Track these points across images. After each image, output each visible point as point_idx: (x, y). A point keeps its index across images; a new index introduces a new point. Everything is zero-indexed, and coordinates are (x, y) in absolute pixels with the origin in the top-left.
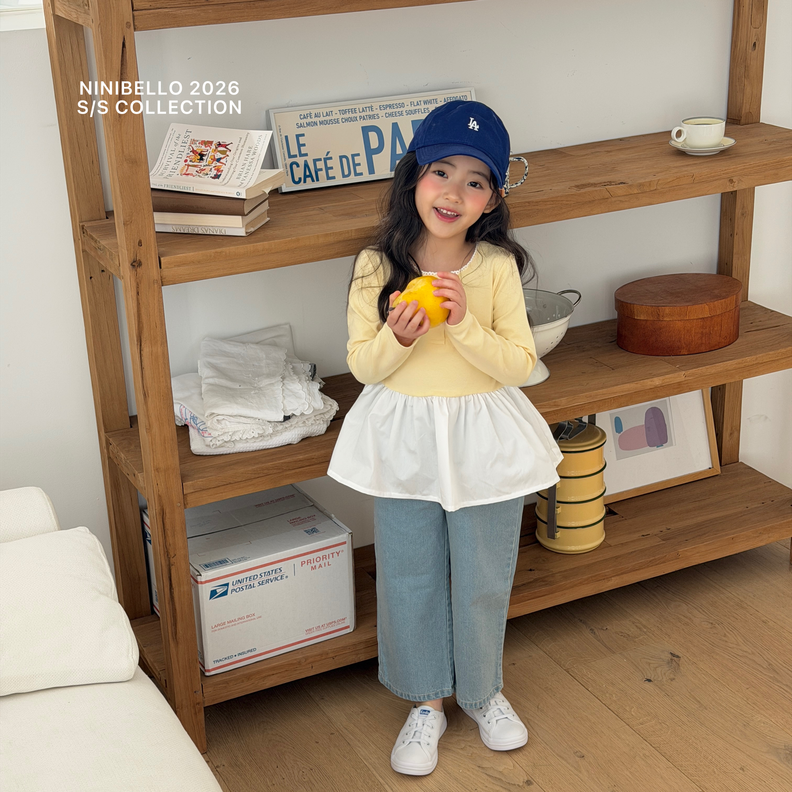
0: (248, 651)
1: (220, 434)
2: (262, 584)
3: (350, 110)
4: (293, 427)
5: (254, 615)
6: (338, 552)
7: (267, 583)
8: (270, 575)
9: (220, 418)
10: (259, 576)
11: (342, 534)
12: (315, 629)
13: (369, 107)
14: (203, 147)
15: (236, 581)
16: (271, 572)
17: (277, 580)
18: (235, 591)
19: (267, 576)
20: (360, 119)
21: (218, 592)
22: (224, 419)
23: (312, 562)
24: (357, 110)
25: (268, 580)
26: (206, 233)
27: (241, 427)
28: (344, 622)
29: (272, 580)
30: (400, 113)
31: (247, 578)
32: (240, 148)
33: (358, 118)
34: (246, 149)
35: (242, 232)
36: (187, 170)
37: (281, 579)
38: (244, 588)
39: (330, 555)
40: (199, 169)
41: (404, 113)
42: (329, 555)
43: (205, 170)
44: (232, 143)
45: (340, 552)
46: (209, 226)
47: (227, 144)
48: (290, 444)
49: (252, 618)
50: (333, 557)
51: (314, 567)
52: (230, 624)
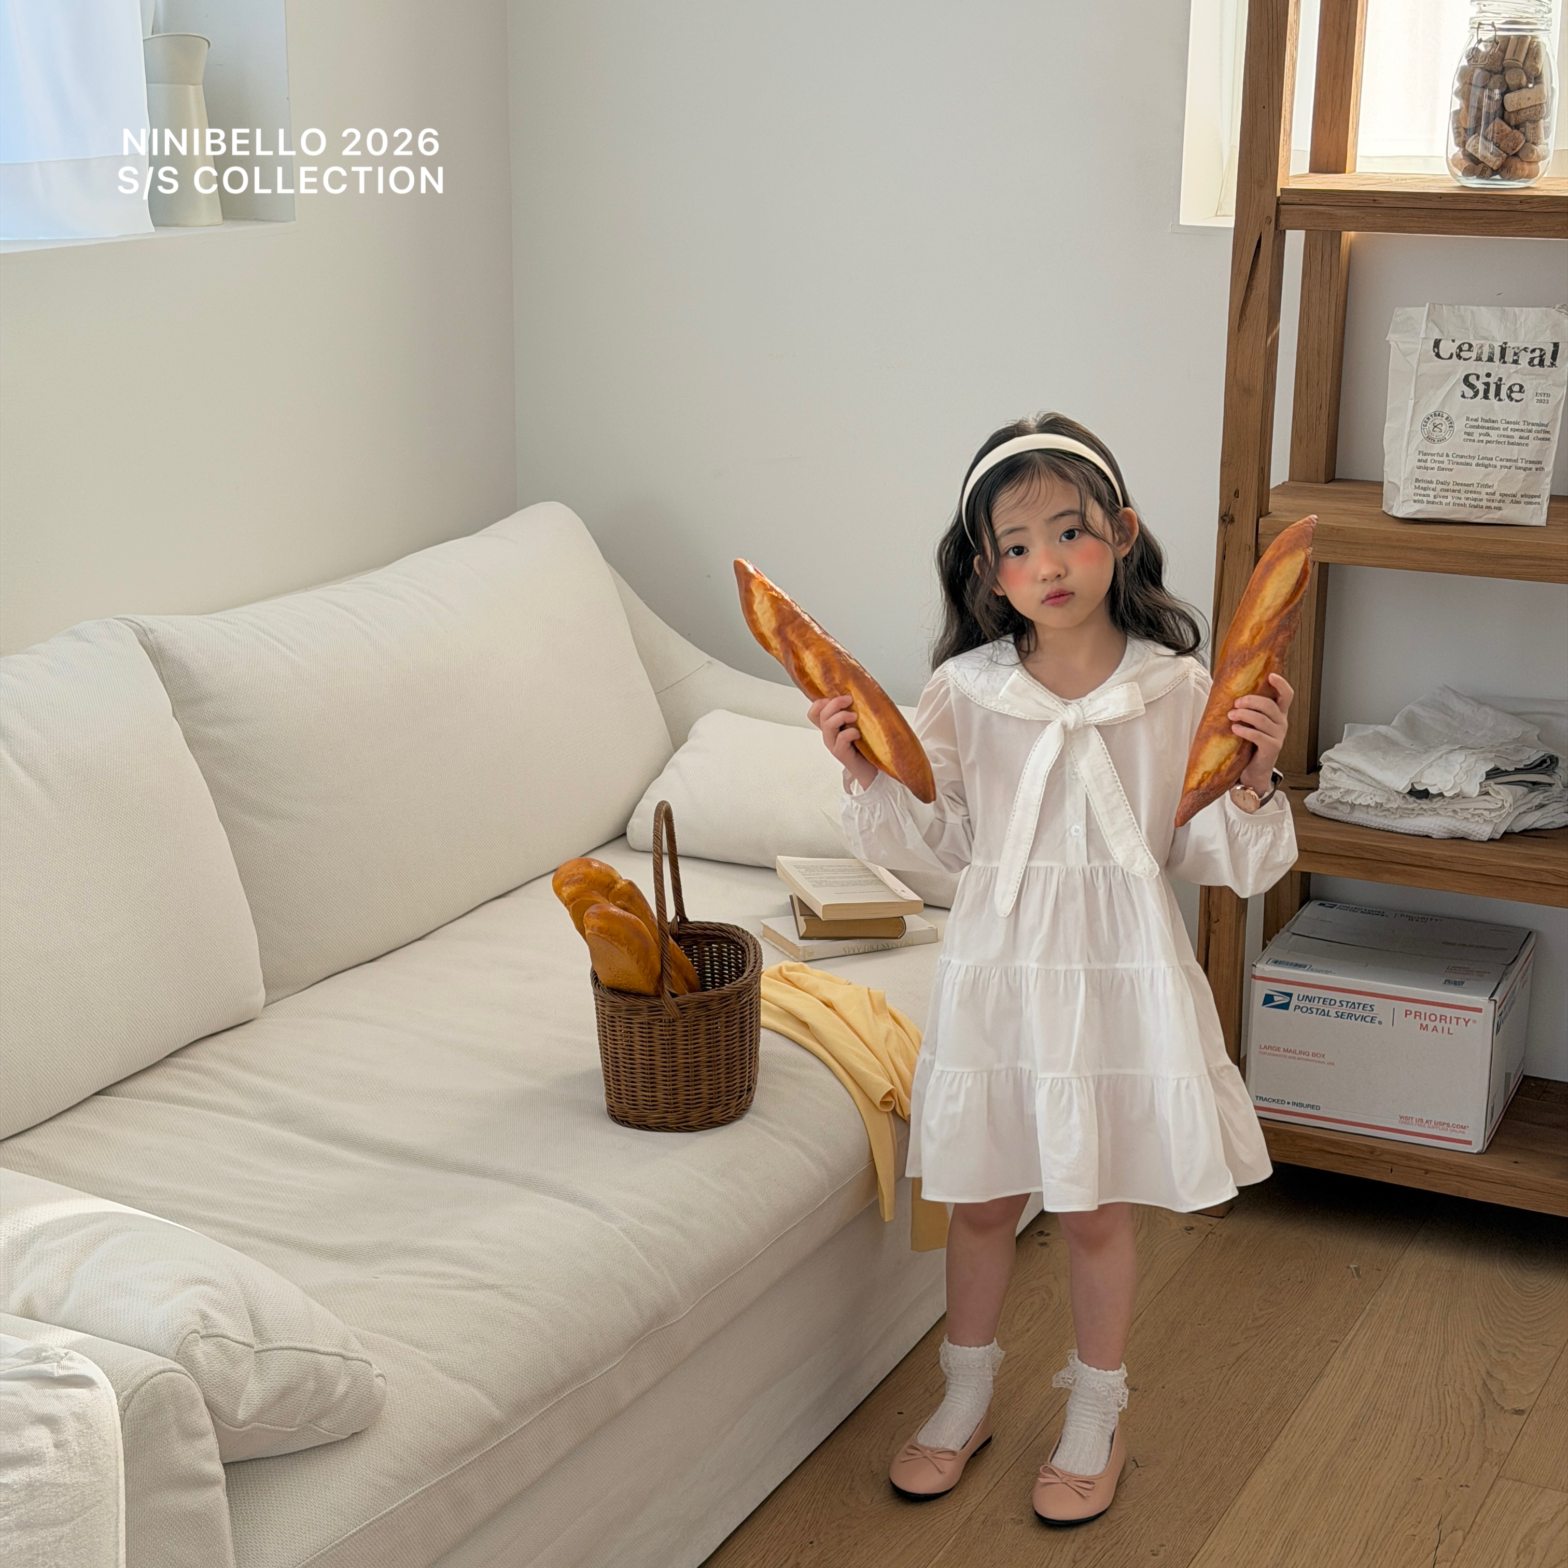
0: (1308, 1106)
2: (1341, 1018)
5: (1323, 1056)
6: (1467, 1019)
7: (1349, 1018)
8: (1354, 1008)
10: (1338, 1004)
12: (1414, 1120)
15: (1304, 996)
16: (1357, 1006)
17: (1364, 1020)
18: (1300, 1009)
19: (1351, 1009)
21: (1275, 1000)
23: (1423, 1016)
25: (1350, 1015)
28: (1466, 1133)
29: (1357, 1016)
31: (1319, 998)
37: (1371, 1022)
39: (1453, 1018)
45: (1471, 1020)
49: (1320, 1059)
50: (1455, 1023)
51: (1424, 1026)
52: (1288, 1054)
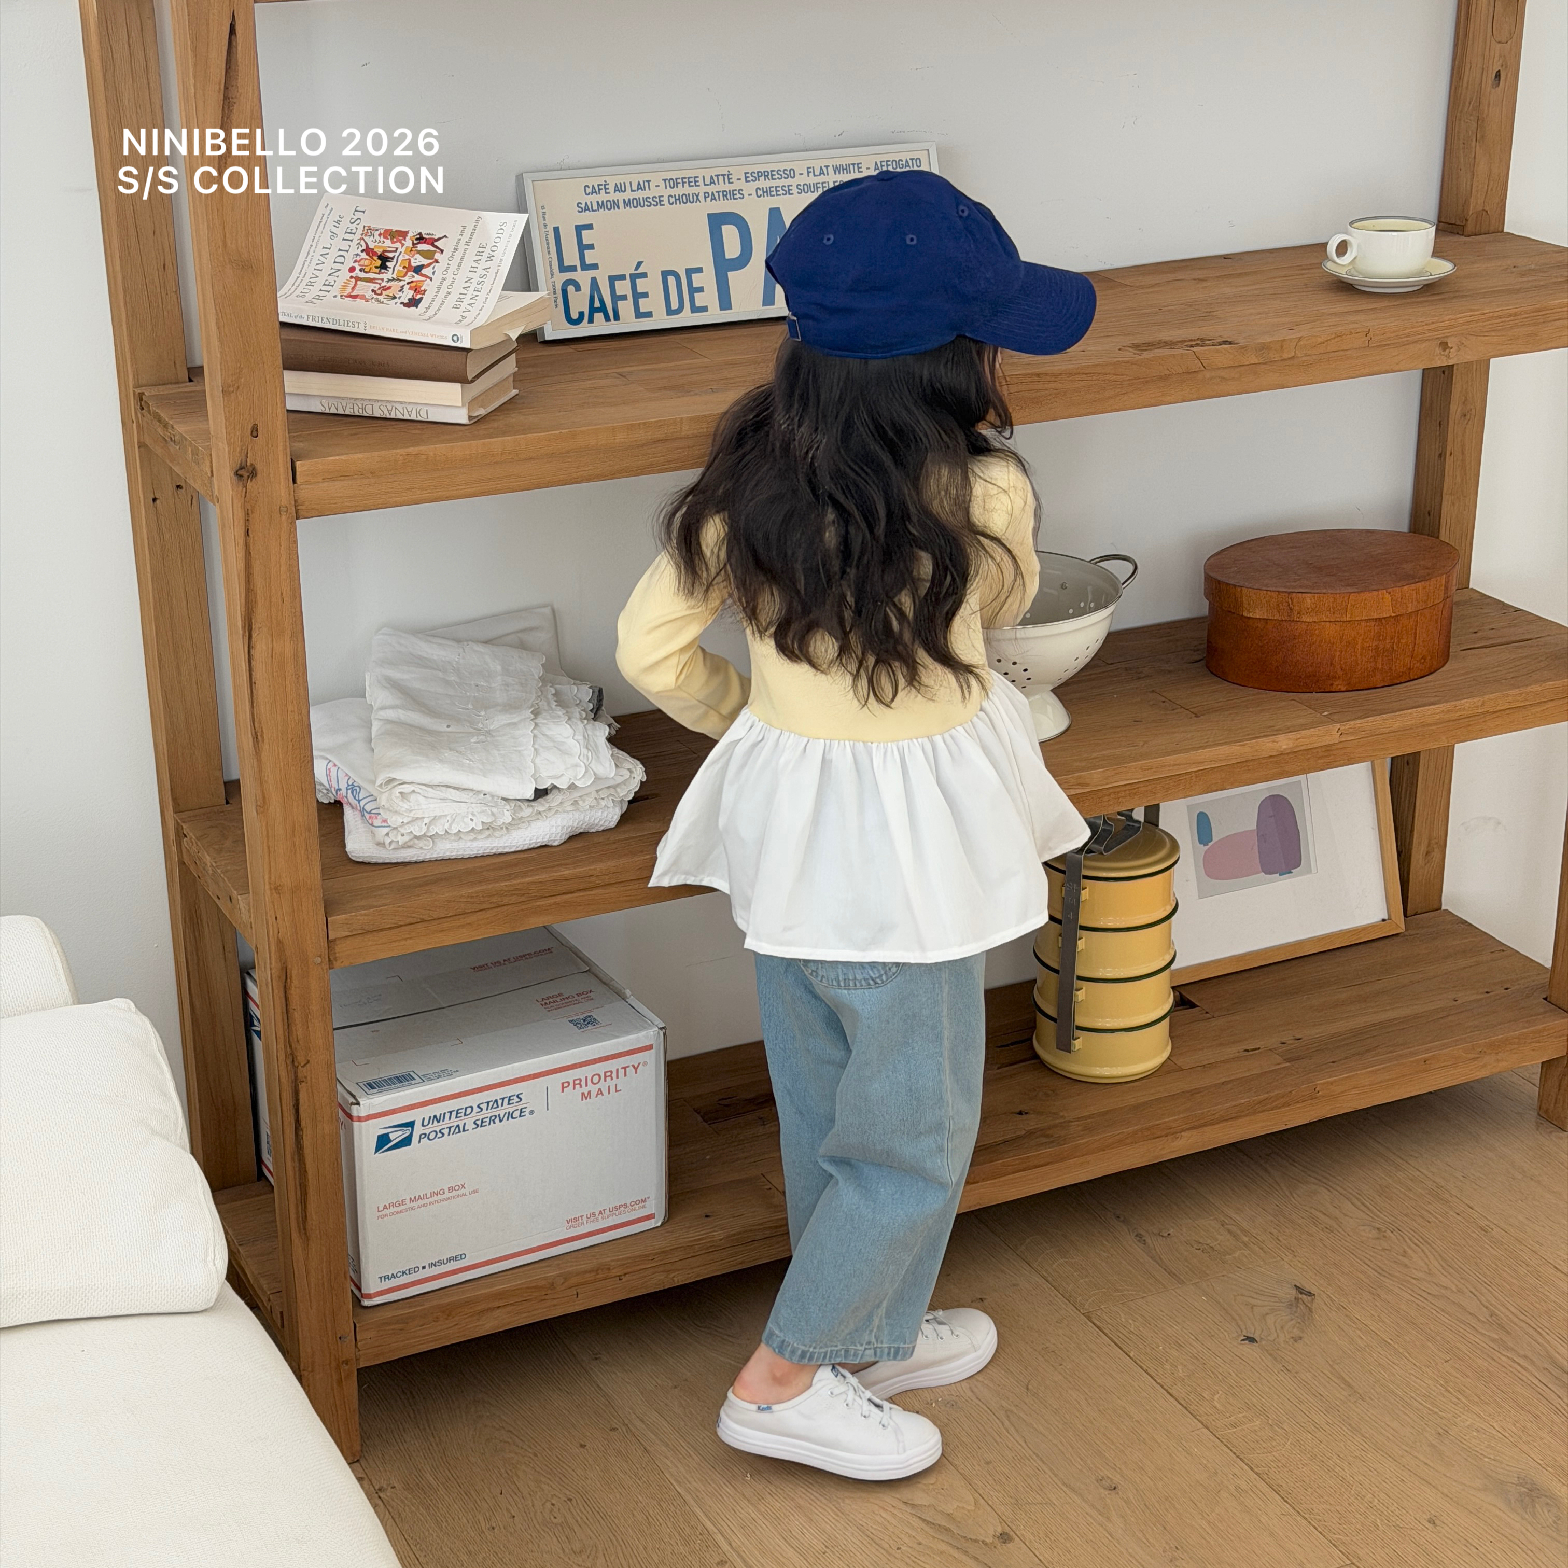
0: (449, 1260)
1: (405, 821)
2: (482, 1126)
3: (686, 180)
4: (553, 812)
5: (463, 1186)
6: (636, 1066)
7: (492, 1122)
8: (498, 1107)
9: (407, 788)
10: (476, 1109)
11: (645, 1028)
12: (585, 1218)
13: (723, 175)
14: (388, 243)
15: (430, 1117)
16: (500, 1102)
17: (512, 1118)
18: (426, 1138)
19: (493, 1110)
20: (705, 197)
21: (392, 1139)
22: (413, 791)
23: (583, 1083)
24: (700, 180)
25: (493, 1118)
26: (388, 416)
27: (448, 809)
28: (644, 1207)
29: (502, 1117)
30: (786, 189)
31: (451, 1112)
32: (462, 247)
33: (701, 197)
34: (473, 248)
35: (461, 416)
36: (353, 288)
37: (520, 1116)
38: (446, 1132)
39: (620, 1070)
40: (378, 286)
41: (795, 190)
42: (617, 1070)
43: (389, 288)
44: (445, 236)
45: (641, 1065)
46: (395, 402)
47: (436, 237)
48: (546, 846)
49: (460, 1192)
50: (625, 1075)
51: (586, 1094)
52: (415, 1204)
